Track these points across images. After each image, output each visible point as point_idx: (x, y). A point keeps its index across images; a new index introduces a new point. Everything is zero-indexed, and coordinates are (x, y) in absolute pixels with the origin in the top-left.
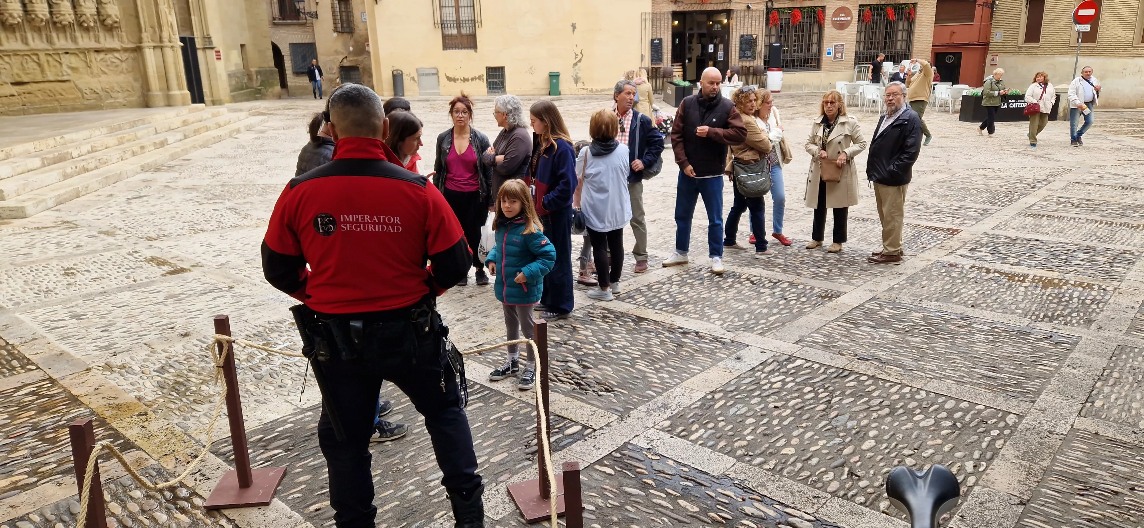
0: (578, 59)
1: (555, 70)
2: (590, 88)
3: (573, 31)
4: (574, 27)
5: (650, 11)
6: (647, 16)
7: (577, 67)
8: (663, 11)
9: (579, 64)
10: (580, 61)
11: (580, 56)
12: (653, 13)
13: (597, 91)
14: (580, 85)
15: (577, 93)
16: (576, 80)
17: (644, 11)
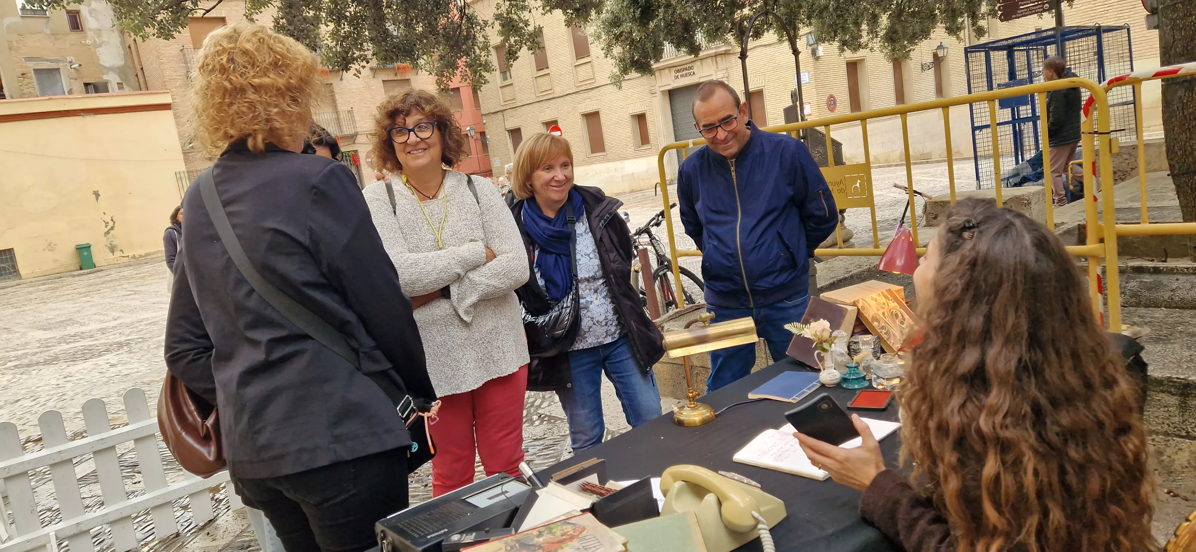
0: (109, 227)
1: (83, 241)
2: (131, 255)
3: (97, 199)
4: (97, 195)
5: (185, 170)
6: (182, 175)
7: (109, 236)
8: (198, 169)
9: (112, 232)
10: (112, 228)
11: (111, 224)
12: (188, 172)
13: (141, 256)
14: (118, 254)
15: (116, 262)
16: (112, 249)
17: (177, 171)
